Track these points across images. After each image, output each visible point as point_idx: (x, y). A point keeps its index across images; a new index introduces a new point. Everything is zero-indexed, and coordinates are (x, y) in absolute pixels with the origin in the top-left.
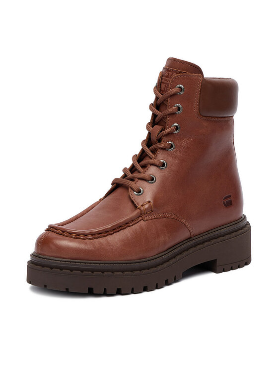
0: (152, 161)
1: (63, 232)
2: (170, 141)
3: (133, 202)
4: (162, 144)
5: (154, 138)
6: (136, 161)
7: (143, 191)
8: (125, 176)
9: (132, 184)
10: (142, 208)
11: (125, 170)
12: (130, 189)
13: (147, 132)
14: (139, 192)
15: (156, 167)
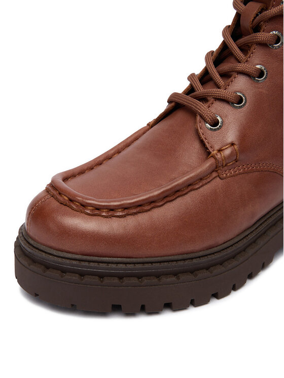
0: (240, 67)
1: (71, 200)
2: (276, 31)
3: (202, 143)
4: (262, 36)
5: (246, 23)
6: (212, 64)
7: (222, 122)
8: (190, 91)
9: (202, 107)
10: (219, 156)
11: (191, 77)
12: (198, 118)
13: (233, 12)
14: (215, 123)
15: (248, 78)
